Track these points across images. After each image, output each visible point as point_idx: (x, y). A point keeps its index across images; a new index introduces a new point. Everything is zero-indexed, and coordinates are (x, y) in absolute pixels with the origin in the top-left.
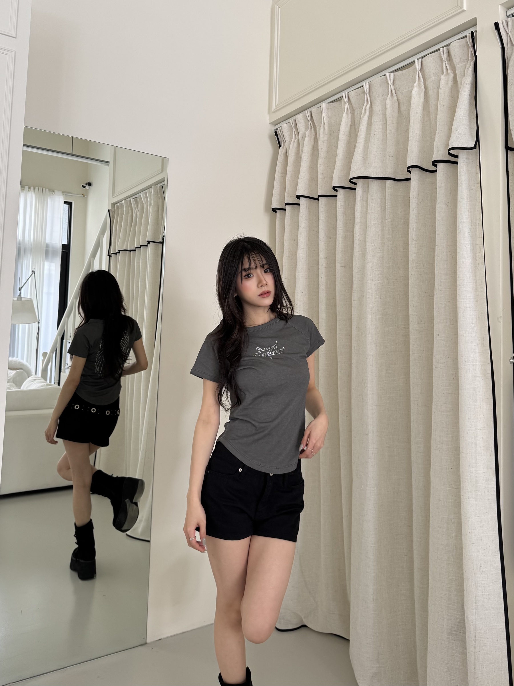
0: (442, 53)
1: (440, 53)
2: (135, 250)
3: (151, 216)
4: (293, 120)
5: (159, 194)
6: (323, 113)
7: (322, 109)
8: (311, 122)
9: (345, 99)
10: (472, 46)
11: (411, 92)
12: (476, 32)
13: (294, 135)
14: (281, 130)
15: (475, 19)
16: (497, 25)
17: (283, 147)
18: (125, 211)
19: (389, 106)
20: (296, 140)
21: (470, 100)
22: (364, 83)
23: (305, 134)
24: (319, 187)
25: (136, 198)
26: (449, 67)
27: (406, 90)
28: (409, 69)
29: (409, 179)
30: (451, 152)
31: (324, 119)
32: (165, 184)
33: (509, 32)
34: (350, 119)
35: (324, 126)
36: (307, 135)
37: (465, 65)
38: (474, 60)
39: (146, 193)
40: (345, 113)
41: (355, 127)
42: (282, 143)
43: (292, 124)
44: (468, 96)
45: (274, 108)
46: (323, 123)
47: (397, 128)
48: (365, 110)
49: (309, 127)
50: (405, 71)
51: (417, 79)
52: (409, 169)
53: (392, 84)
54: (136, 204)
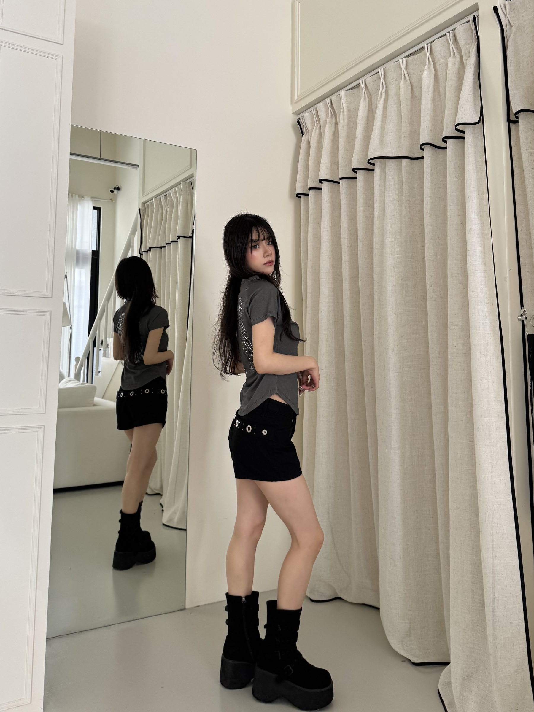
0: (448, 38)
1: (447, 38)
2: (165, 247)
3: (181, 211)
4: (314, 108)
5: (188, 190)
6: (342, 100)
7: (341, 96)
8: (331, 109)
9: (363, 86)
10: (474, 30)
11: (422, 74)
12: (478, 16)
13: (315, 123)
14: (303, 119)
15: (477, 4)
16: (495, 9)
17: (306, 135)
18: (155, 209)
19: (402, 89)
20: (318, 127)
21: (474, 79)
22: (379, 70)
23: (326, 121)
24: (340, 170)
25: (166, 196)
26: (456, 50)
27: (418, 74)
28: (420, 54)
29: (422, 158)
30: (458, 127)
31: (343, 105)
32: (193, 180)
33: (507, 15)
34: (367, 104)
35: (343, 113)
36: (328, 122)
37: (470, 47)
38: (477, 42)
39: (175, 189)
40: (362, 98)
41: (372, 112)
42: (305, 131)
43: (314, 113)
44: (472, 75)
45: (296, 98)
46: (342, 109)
47: (411, 110)
48: (381, 94)
49: (330, 114)
50: (416, 56)
51: (428, 63)
52: (422, 147)
53: (405, 69)
54: (165, 201)
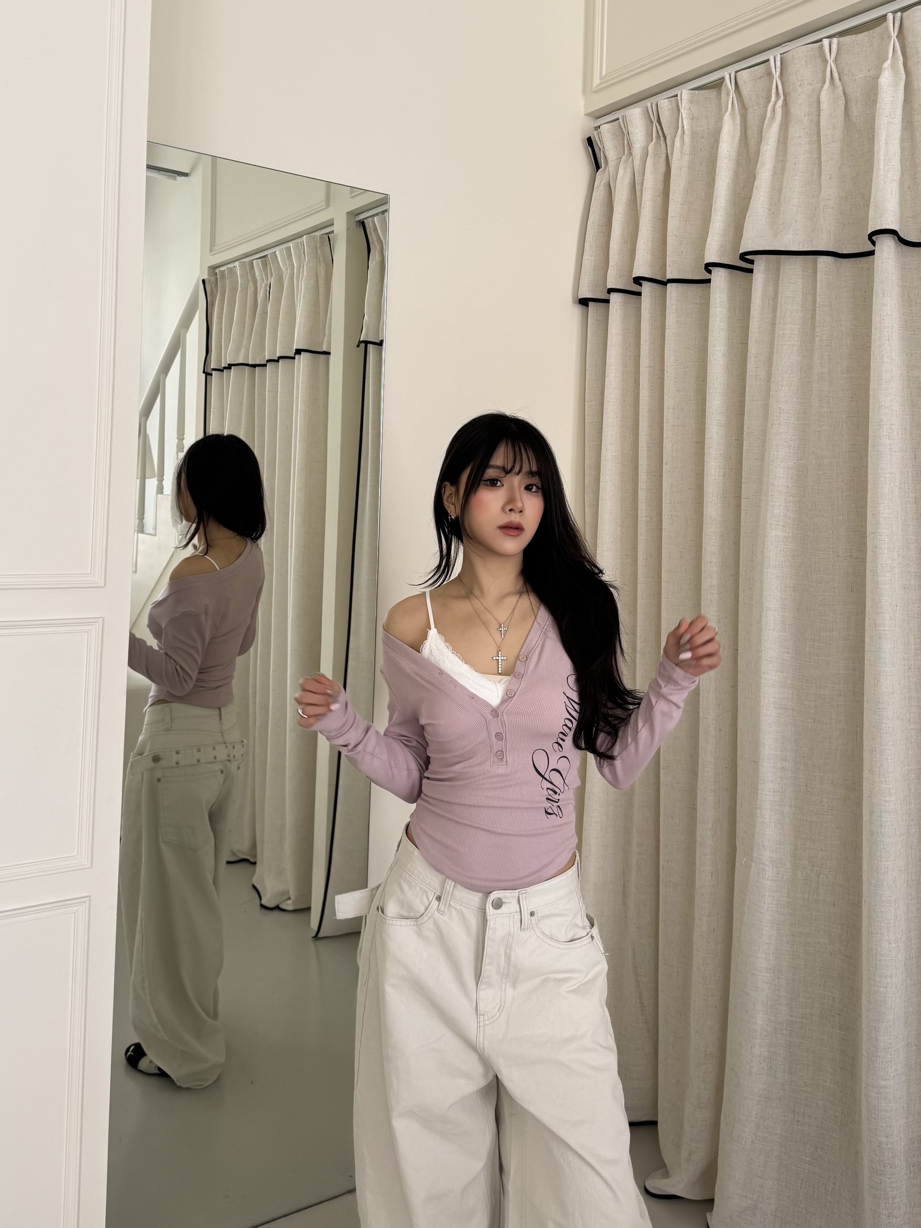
2: (265, 366)
4: (620, 115)
5: (320, 252)
6: (682, 109)
7: (679, 101)
8: (657, 125)
9: (729, 85)
11: (877, 77)
14: (600, 141)
19: (825, 105)
22: (770, 55)
23: (645, 151)
24: (669, 263)
27: (864, 75)
29: (870, 254)
31: (683, 122)
32: (333, 232)
35: (682, 138)
36: (650, 153)
46: (680, 129)
48: (774, 110)
49: (654, 136)
50: (861, 36)
51: (890, 55)
52: (873, 237)
53: (833, 61)
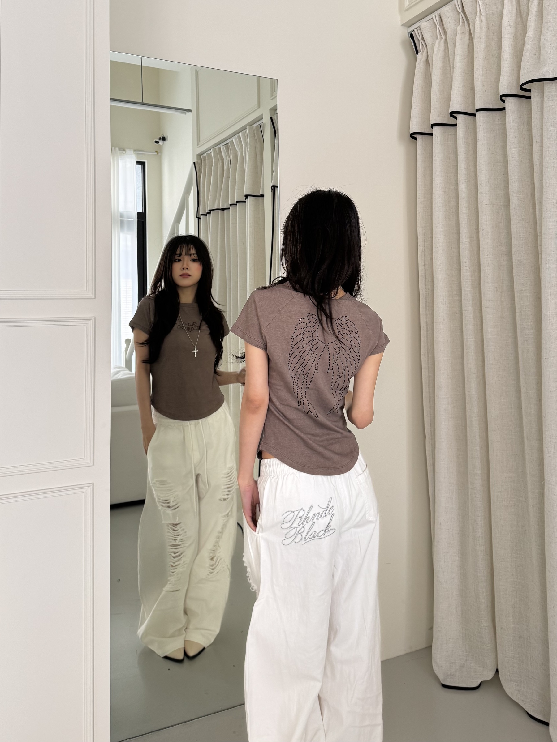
2: (229, 209)
3: (248, 163)
4: (436, 14)
5: (256, 136)
6: (479, 0)
8: (462, 14)
13: (439, 35)
17: (422, 53)
18: (214, 161)
20: (442, 41)
23: (455, 31)
25: (227, 145)
32: (263, 123)
35: (480, 18)
36: (458, 32)
41: (521, 17)
42: (420, 48)
45: (406, 4)
49: (460, 21)
54: (227, 152)
